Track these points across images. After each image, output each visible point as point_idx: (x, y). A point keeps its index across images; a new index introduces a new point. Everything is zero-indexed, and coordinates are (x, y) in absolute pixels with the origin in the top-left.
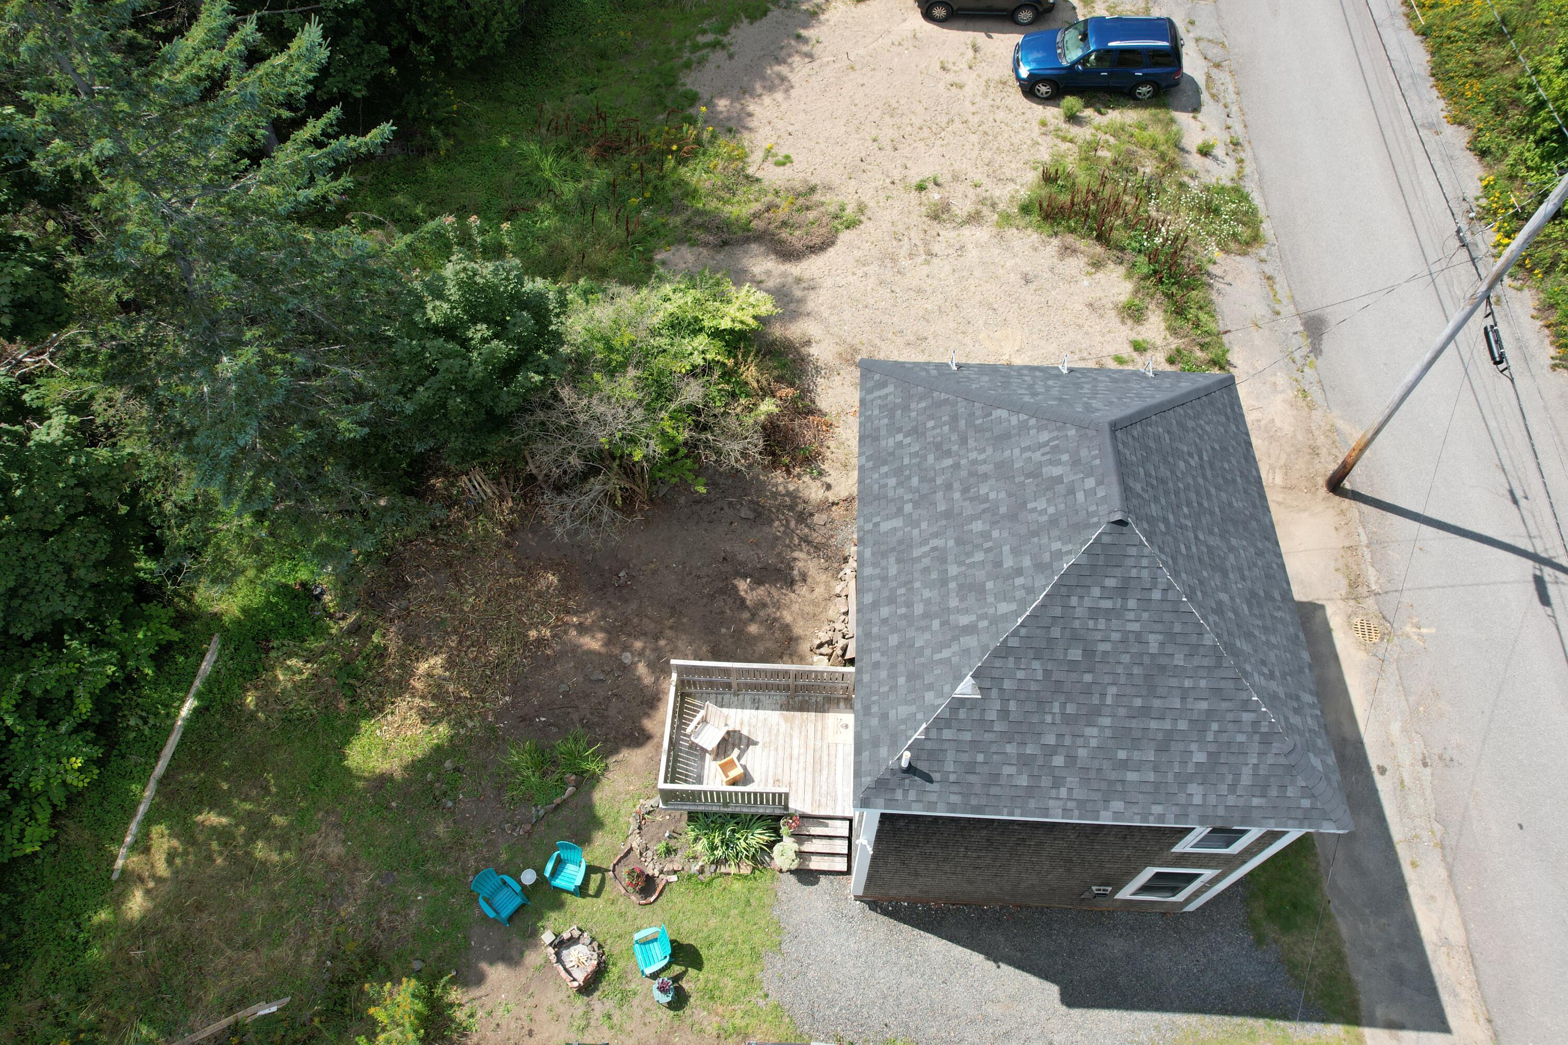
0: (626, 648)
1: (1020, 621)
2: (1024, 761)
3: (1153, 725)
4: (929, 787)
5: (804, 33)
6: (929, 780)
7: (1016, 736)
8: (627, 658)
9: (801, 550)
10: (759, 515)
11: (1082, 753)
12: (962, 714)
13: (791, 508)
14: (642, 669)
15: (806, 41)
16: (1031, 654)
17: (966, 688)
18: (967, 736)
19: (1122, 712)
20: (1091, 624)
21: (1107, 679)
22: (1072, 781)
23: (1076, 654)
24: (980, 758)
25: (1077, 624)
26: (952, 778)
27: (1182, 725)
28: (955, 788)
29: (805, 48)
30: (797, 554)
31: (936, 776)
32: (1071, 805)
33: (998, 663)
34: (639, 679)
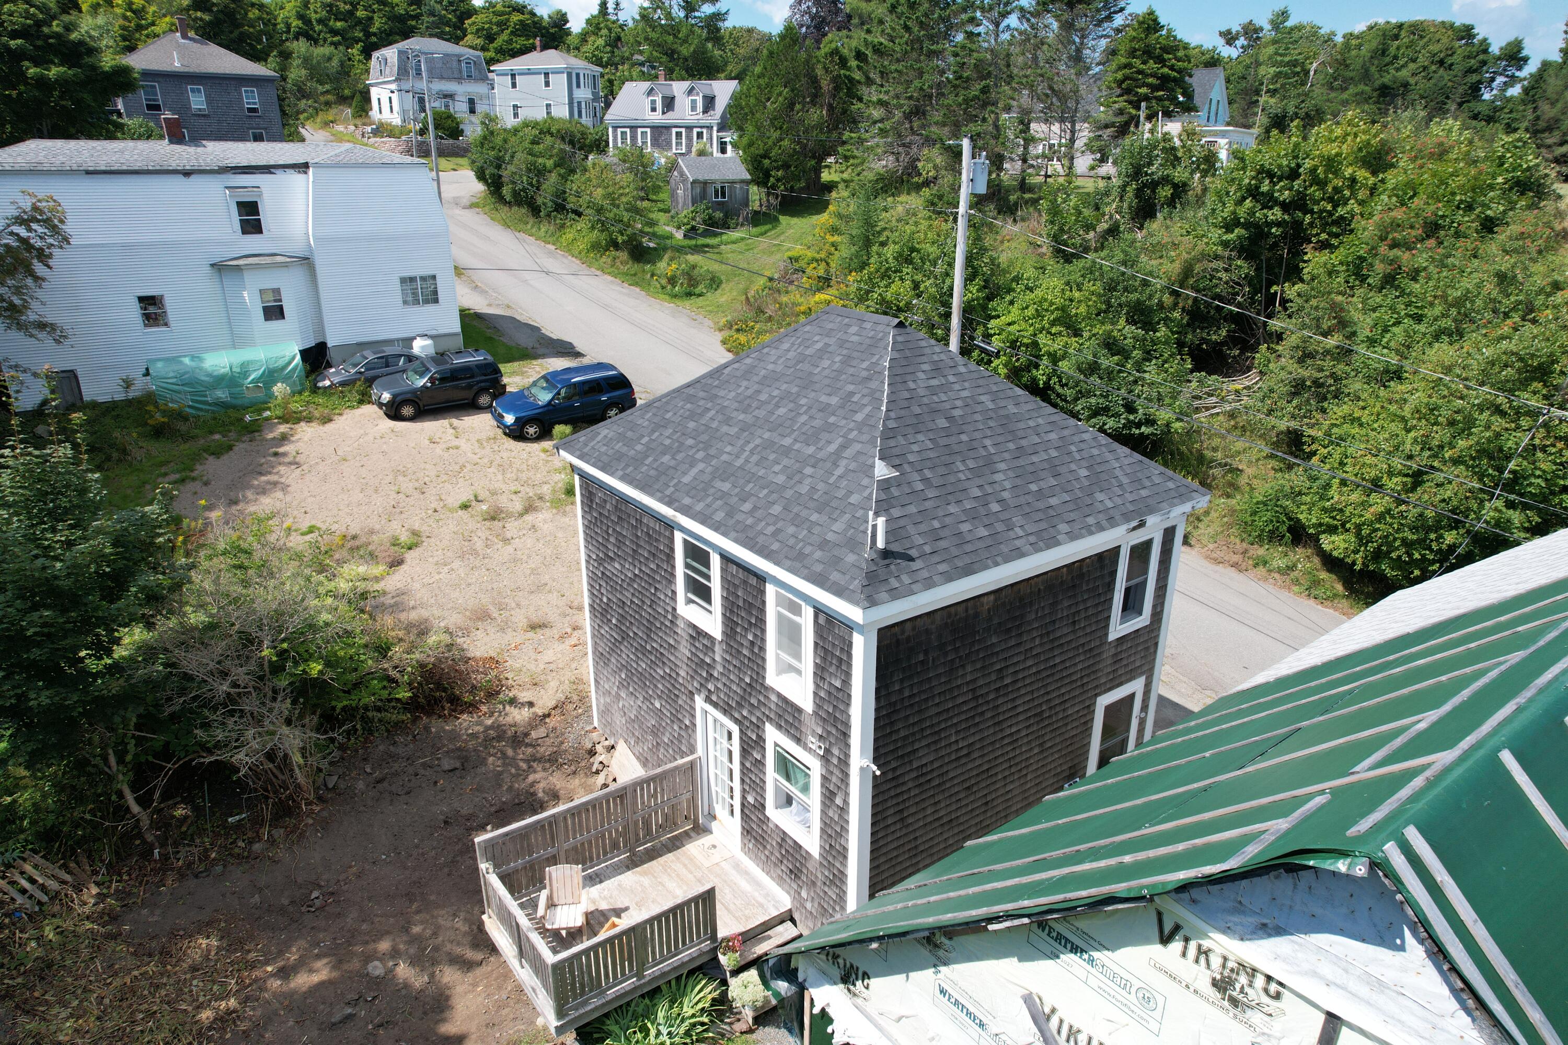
0: (368, 958)
1: (884, 408)
2: (973, 516)
3: (1035, 459)
4: (915, 565)
5: (281, 450)
6: (912, 559)
7: (949, 497)
8: (376, 969)
9: (535, 772)
10: (465, 760)
11: (1006, 495)
12: (895, 492)
13: (499, 738)
14: (404, 971)
15: (285, 454)
16: (910, 430)
17: (881, 470)
18: (912, 509)
19: (1007, 456)
20: (935, 398)
21: (977, 435)
22: (1017, 520)
23: (942, 423)
24: (936, 524)
25: (925, 400)
26: (927, 549)
27: (1054, 453)
28: (936, 558)
29: (287, 460)
30: (531, 778)
31: (913, 553)
32: (1032, 539)
33: (892, 443)
34: (406, 986)
